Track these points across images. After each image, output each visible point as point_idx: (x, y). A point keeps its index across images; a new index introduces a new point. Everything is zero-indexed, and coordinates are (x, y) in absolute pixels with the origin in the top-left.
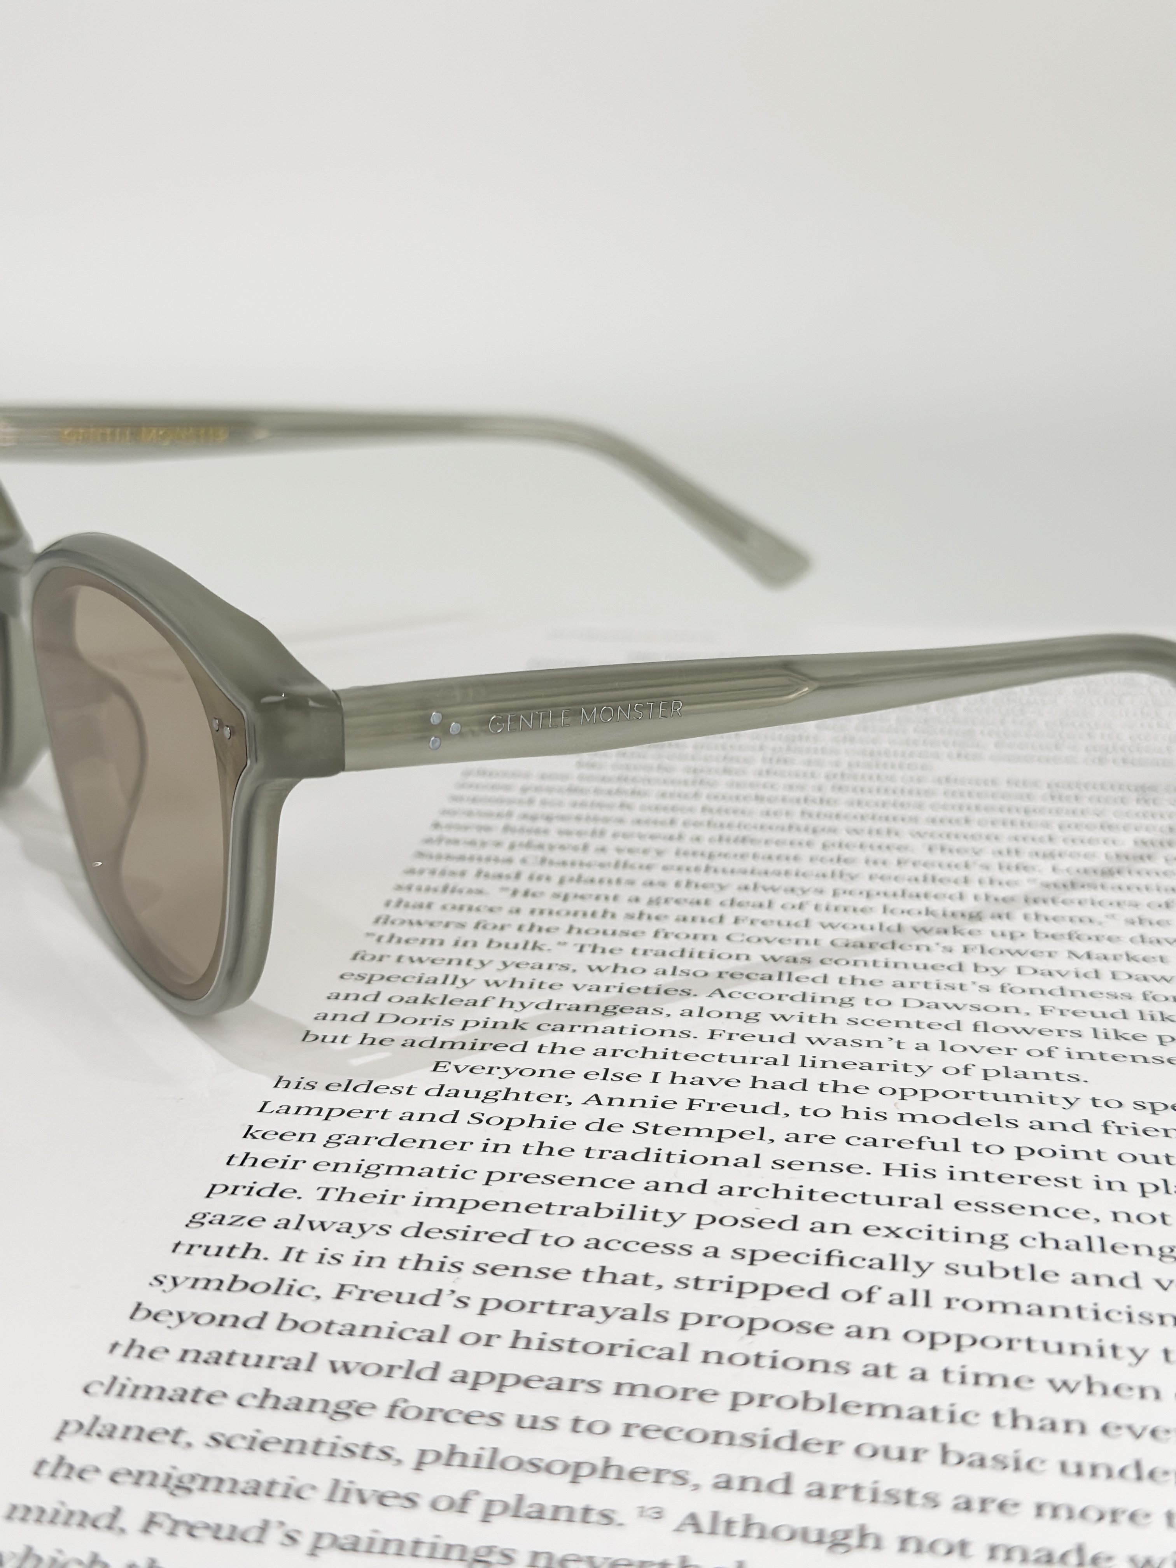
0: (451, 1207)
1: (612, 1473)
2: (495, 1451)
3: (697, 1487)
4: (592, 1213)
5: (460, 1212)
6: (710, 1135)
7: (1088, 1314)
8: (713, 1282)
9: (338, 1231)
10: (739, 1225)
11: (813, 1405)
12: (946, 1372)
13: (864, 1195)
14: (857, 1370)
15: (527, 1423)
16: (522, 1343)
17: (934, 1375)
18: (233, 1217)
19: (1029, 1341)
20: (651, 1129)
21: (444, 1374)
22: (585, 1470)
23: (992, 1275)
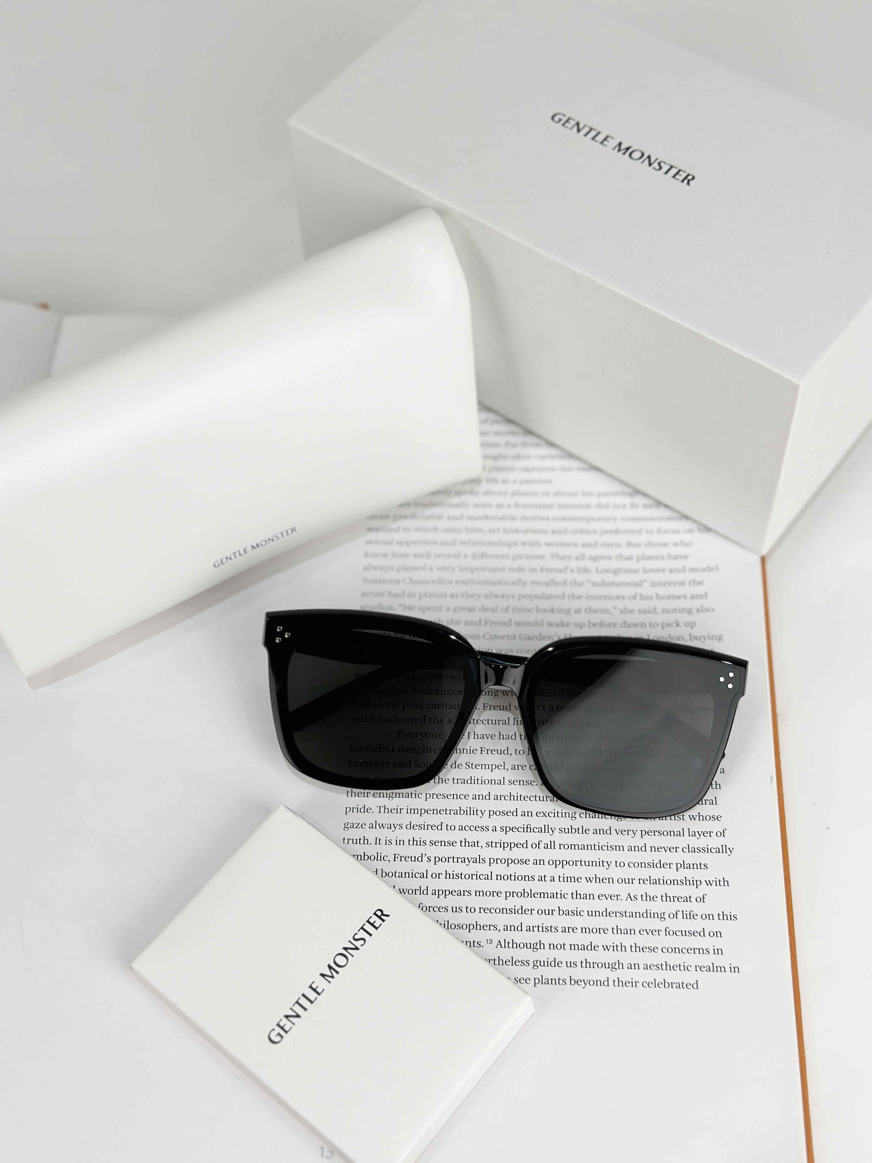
0: (418, 813)
1: (478, 927)
2: (448, 921)
3: (499, 930)
4: (458, 813)
5: (421, 816)
6: (489, 768)
7: (597, 847)
8: (496, 843)
9: (388, 828)
10: (501, 815)
11: (526, 895)
12: (559, 877)
13: (536, 796)
14: (536, 878)
15: (454, 910)
16: (448, 876)
17: (557, 879)
18: (356, 824)
19: (581, 861)
20: (471, 766)
21: (430, 892)
22: (472, 927)
23: (572, 833)
